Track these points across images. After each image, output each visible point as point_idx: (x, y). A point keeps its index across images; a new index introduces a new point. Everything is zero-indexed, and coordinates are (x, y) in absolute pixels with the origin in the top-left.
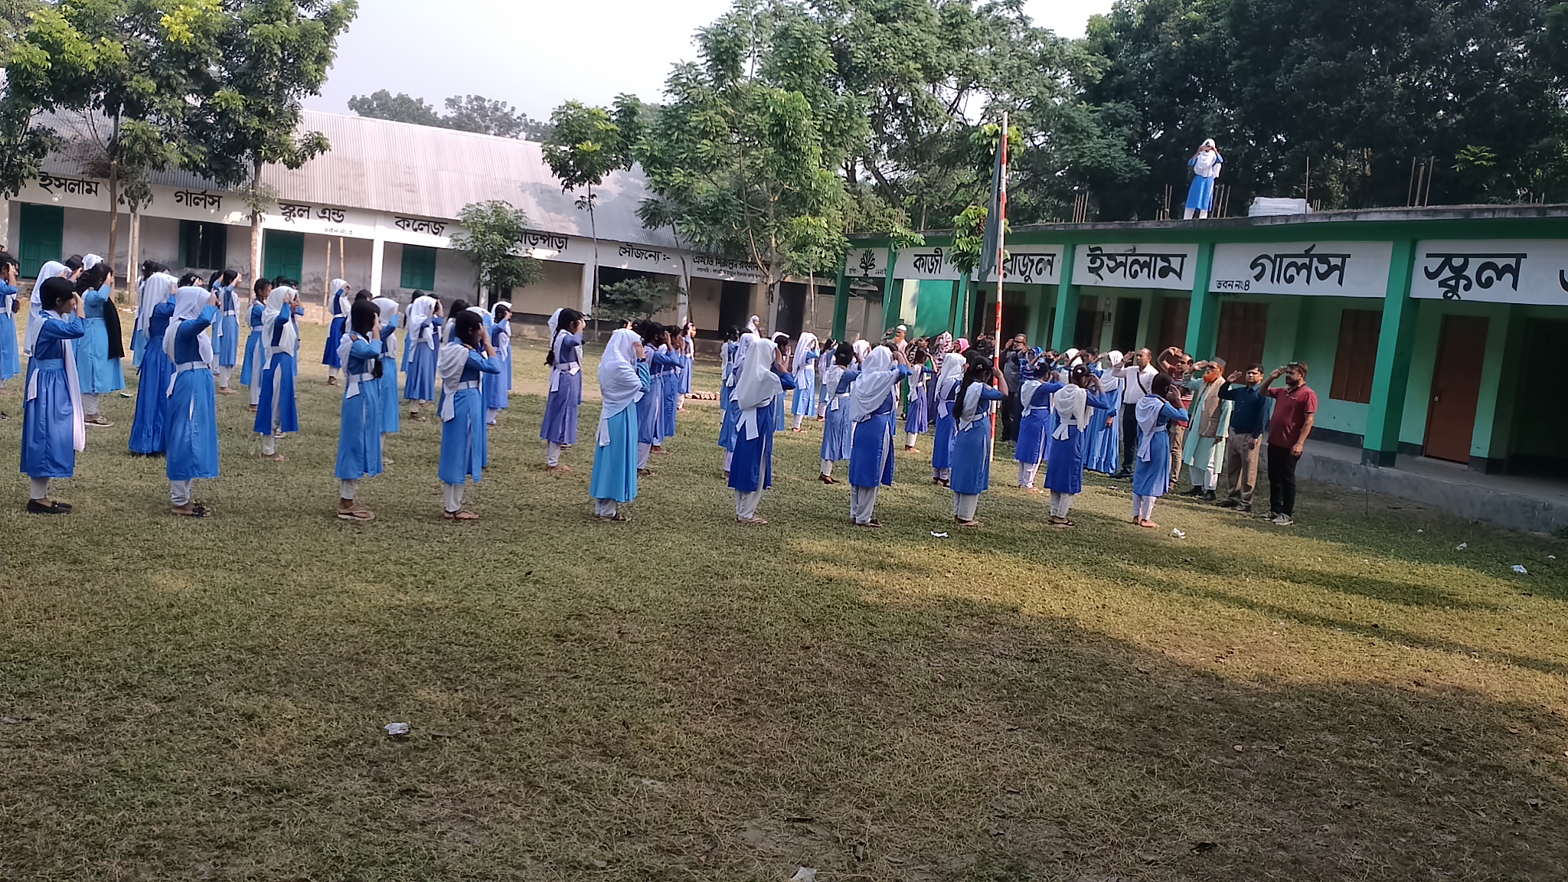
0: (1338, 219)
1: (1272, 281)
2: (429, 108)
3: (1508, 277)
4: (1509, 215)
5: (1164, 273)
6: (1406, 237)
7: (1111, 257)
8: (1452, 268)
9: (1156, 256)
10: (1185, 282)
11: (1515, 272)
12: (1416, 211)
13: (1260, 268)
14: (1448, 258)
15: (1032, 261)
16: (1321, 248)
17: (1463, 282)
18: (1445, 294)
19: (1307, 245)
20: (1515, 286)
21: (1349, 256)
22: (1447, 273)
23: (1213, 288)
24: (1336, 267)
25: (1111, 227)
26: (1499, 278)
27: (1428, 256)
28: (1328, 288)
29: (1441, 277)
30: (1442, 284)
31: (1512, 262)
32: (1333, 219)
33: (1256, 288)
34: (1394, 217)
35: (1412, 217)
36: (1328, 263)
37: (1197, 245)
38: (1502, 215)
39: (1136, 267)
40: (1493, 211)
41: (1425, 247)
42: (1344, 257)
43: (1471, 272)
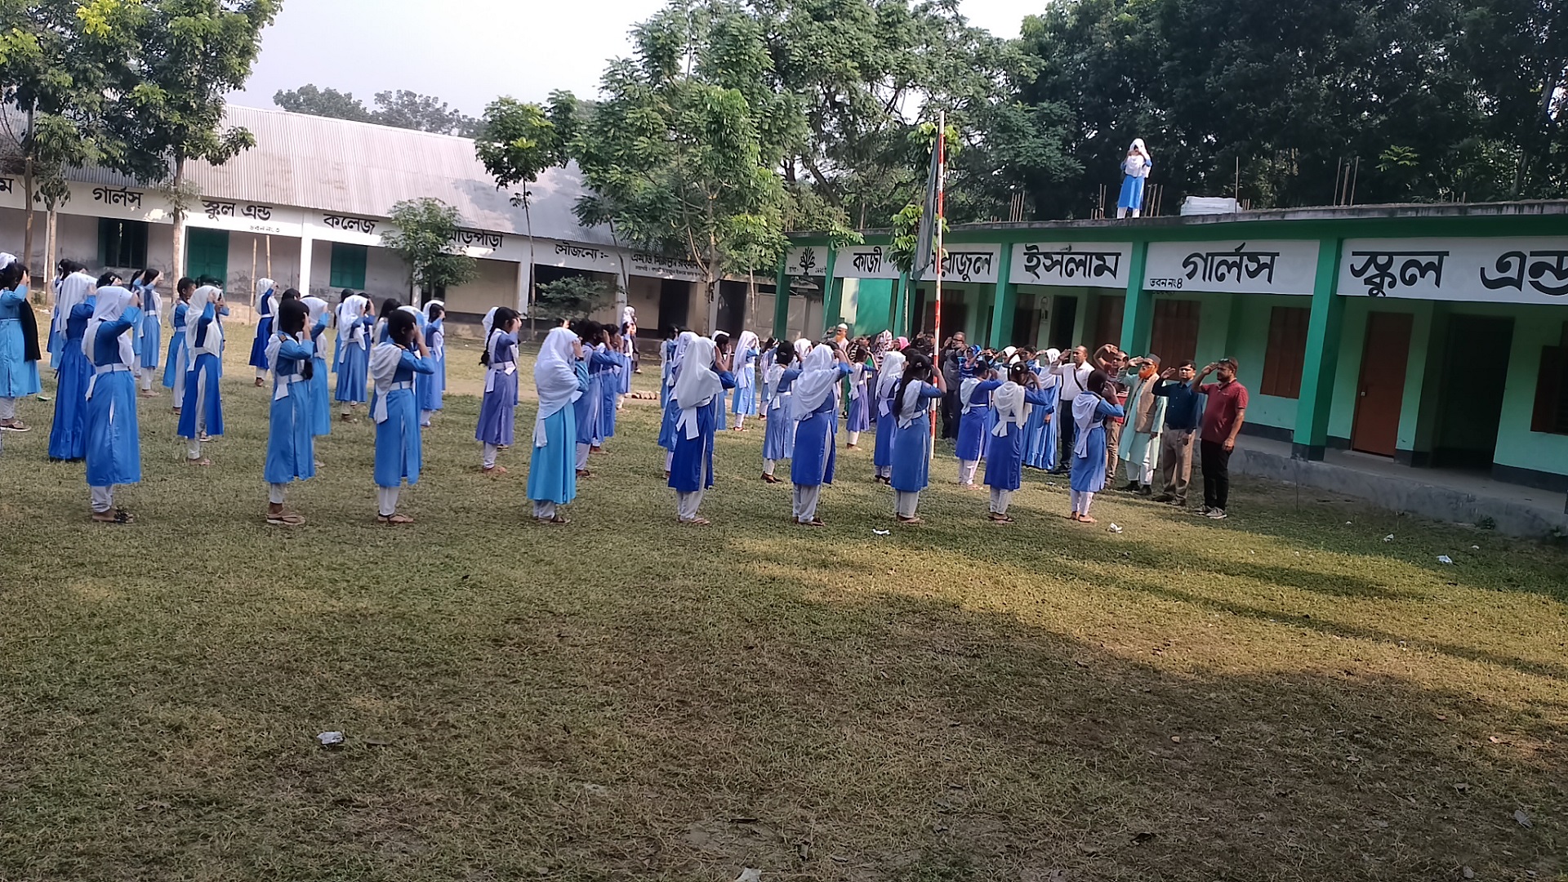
0: (1267, 218)
1: (1204, 279)
2: (358, 103)
3: (1431, 274)
4: (1432, 214)
5: (1099, 271)
6: (1332, 235)
7: (1047, 255)
8: (1377, 267)
9: (1091, 254)
10: (1121, 281)
11: (1438, 270)
12: (1342, 210)
13: (1192, 266)
14: (1373, 256)
15: (970, 260)
16: (1251, 247)
17: (1387, 280)
18: (1371, 291)
19: (1238, 244)
20: (1438, 283)
21: (1278, 254)
22: (1372, 271)
23: (1147, 286)
24: (1265, 266)
25: (1047, 226)
26: (1422, 276)
27: (1354, 254)
28: (1257, 286)
29: (1366, 275)
30: (1368, 281)
31: (1435, 259)
32: (1262, 218)
33: (1189, 286)
34: (1321, 216)
35: (1338, 216)
36: (1258, 261)
37: (1131, 244)
38: (1425, 214)
39: (1072, 266)
40: (1417, 210)
41: (1350, 246)
42: (1273, 255)
43: (1395, 270)
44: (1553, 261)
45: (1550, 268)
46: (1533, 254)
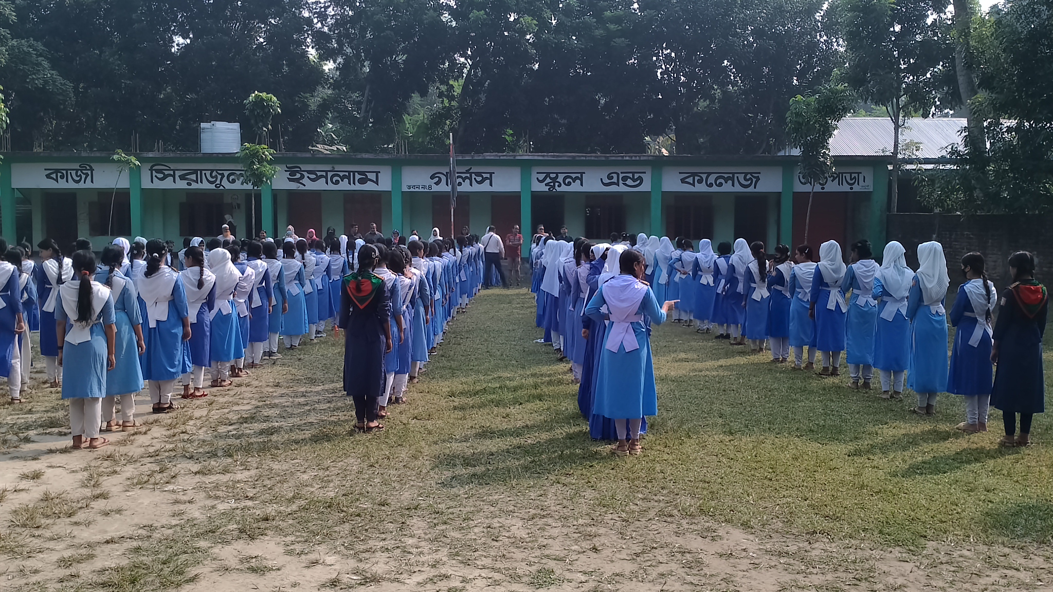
3: (578, 182)
5: (362, 181)
6: (527, 166)
7: (309, 172)
8: (551, 178)
9: (354, 172)
11: (581, 179)
13: (438, 179)
14: (548, 174)
15: (223, 175)
16: (476, 169)
17: (557, 184)
18: (549, 189)
19: (468, 168)
20: (582, 185)
22: (548, 180)
23: (405, 189)
24: (487, 178)
26: (574, 182)
27: (537, 173)
28: (485, 187)
29: (546, 182)
30: (546, 185)
33: (435, 188)
36: (482, 176)
41: (535, 170)
42: (491, 174)
43: (560, 179)
44: (630, 175)
45: (630, 178)
46: (622, 173)
